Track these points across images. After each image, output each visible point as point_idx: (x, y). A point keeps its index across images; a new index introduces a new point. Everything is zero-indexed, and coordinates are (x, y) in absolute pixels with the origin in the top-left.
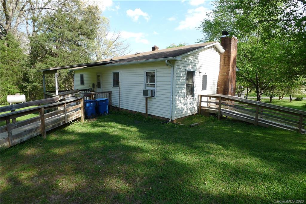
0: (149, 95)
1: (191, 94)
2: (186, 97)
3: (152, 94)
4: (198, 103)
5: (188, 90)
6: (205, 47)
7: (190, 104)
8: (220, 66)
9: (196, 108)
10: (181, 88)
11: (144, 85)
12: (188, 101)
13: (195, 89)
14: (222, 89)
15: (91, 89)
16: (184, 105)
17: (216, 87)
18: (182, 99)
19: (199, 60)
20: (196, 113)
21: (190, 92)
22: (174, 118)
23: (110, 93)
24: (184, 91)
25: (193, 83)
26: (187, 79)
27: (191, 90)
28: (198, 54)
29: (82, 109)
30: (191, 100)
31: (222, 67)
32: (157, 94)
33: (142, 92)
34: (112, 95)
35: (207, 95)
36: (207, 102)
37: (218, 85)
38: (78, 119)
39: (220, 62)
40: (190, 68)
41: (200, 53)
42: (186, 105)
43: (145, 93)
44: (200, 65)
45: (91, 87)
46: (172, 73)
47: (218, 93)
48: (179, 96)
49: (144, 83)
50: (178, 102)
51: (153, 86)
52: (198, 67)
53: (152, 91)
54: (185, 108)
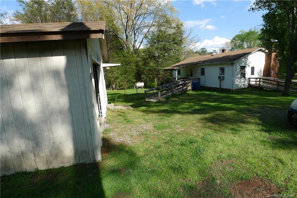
0: (222, 79)
1: (244, 77)
2: (241, 79)
3: (223, 78)
4: (248, 82)
5: (242, 75)
6: (252, 53)
7: (243, 82)
8: (265, 60)
9: (247, 84)
10: (238, 75)
11: (219, 74)
12: (242, 81)
13: (246, 75)
14: (266, 74)
15: (186, 77)
16: (239, 83)
17: (263, 73)
18: (238, 80)
19: (249, 60)
20: (247, 87)
21: (243, 76)
22: (234, 89)
23: (199, 79)
24: (239, 76)
25: (245, 71)
26: (241, 70)
27: (243, 75)
28: (248, 57)
29: (191, 85)
30: (244, 80)
31: (267, 61)
32: (226, 78)
33: (218, 77)
34: (200, 80)
35: (255, 77)
36: (255, 81)
37: (263, 72)
38: (190, 90)
39: (266, 58)
40: (243, 64)
41: (249, 56)
42: (240, 83)
43: (220, 77)
44: (249, 62)
45: (186, 76)
46: (232, 68)
47: (264, 76)
48: (237, 78)
49: (218, 73)
50: (236, 81)
51: (224, 74)
52: (248, 64)
53: (223, 77)
54: (240, 84)
